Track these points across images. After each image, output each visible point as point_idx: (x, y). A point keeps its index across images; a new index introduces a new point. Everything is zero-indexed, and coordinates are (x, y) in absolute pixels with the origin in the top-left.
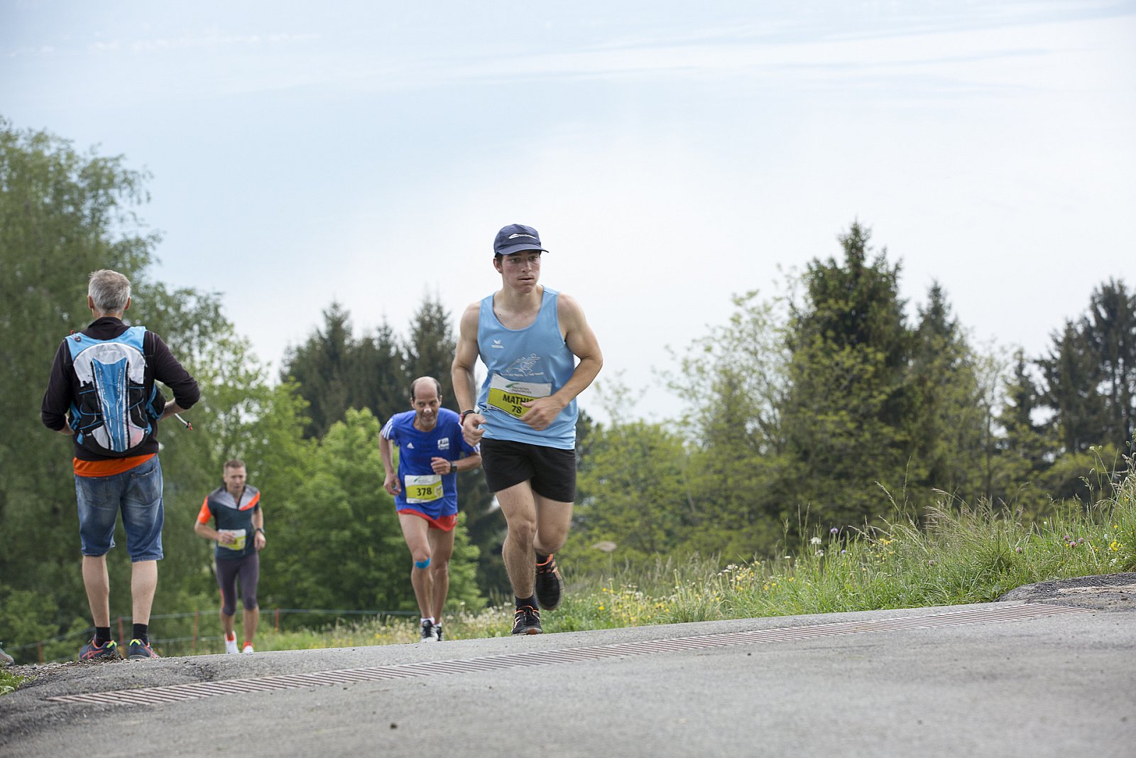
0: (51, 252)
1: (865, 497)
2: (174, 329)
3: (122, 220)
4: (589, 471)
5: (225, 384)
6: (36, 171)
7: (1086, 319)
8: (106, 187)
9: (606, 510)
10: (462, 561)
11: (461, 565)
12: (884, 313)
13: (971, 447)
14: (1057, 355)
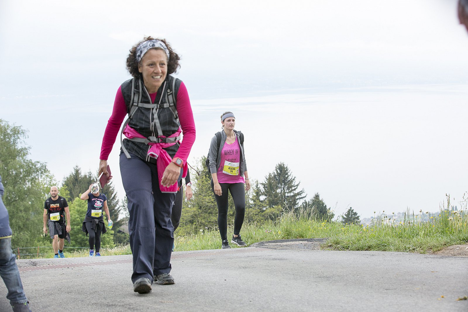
0: (2, 151)
2: (34, 172)
3: (21, 143)
5: (48, 186)
7: (274, 173)
8: (17, 134)
10: (109, 235)
14: (267, 182)
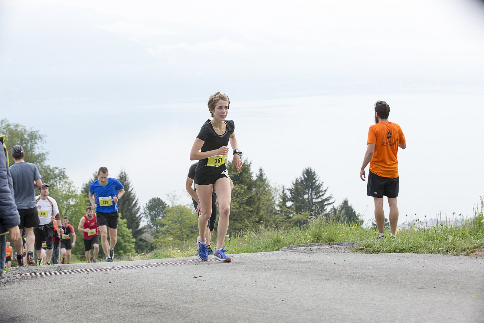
1: (241, 226)
2: (52, 178)
3: (38, 148)
4: (166, 218)
5: (66, 193)
6: (16, 135)
7: (301, 178)
8: (34, 139)
9: (170, 229)
10: (131, 243)
11: (130, 244)
12: (247, 175)
13: (270, 212)
14: (294, 187)
